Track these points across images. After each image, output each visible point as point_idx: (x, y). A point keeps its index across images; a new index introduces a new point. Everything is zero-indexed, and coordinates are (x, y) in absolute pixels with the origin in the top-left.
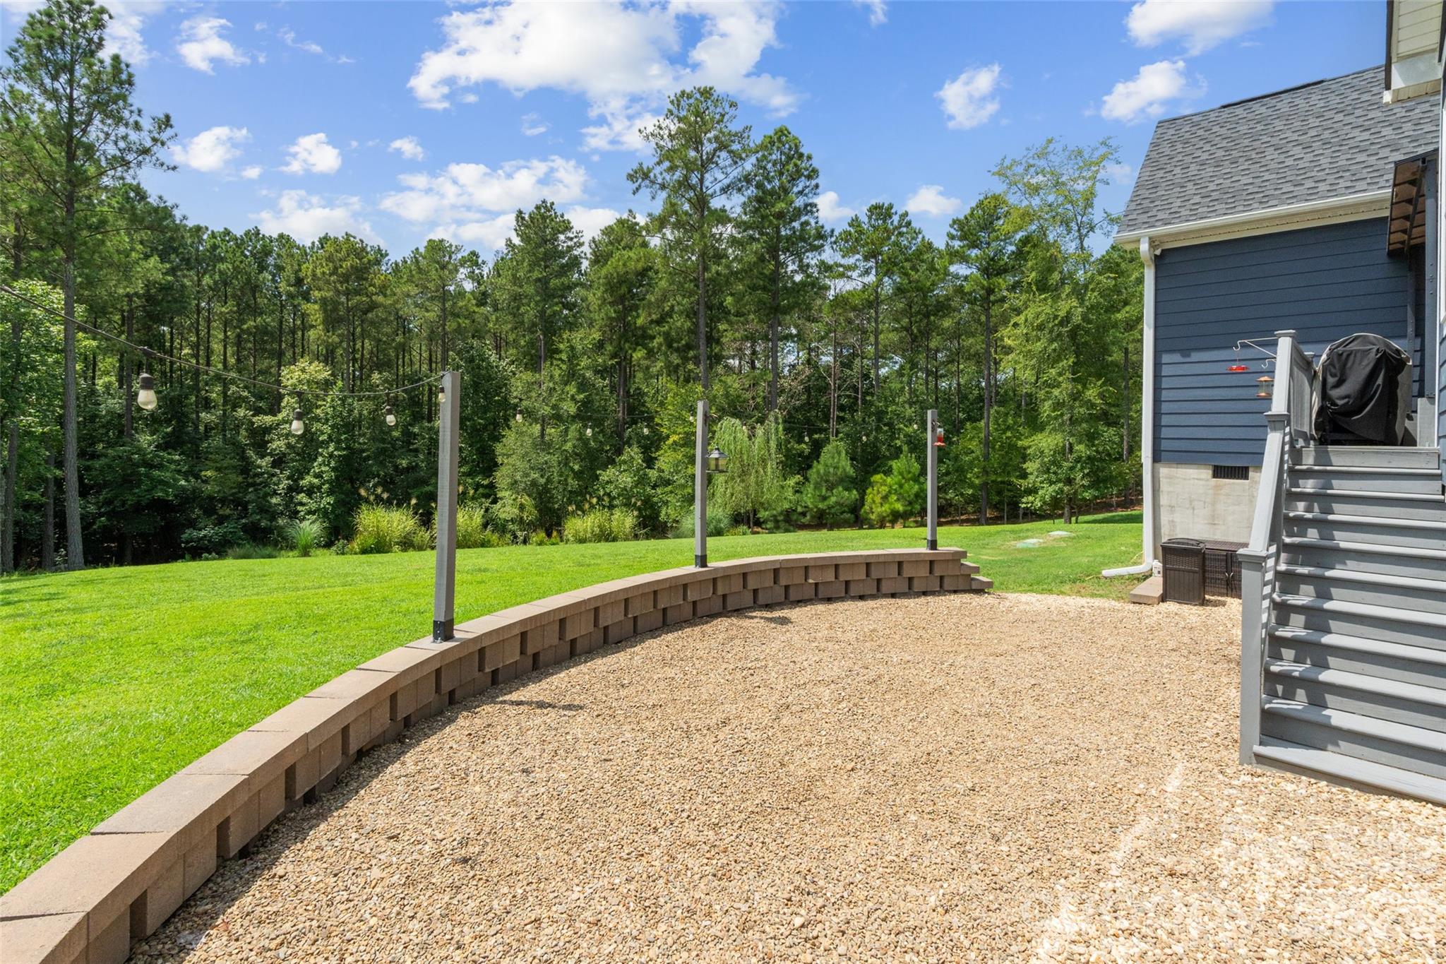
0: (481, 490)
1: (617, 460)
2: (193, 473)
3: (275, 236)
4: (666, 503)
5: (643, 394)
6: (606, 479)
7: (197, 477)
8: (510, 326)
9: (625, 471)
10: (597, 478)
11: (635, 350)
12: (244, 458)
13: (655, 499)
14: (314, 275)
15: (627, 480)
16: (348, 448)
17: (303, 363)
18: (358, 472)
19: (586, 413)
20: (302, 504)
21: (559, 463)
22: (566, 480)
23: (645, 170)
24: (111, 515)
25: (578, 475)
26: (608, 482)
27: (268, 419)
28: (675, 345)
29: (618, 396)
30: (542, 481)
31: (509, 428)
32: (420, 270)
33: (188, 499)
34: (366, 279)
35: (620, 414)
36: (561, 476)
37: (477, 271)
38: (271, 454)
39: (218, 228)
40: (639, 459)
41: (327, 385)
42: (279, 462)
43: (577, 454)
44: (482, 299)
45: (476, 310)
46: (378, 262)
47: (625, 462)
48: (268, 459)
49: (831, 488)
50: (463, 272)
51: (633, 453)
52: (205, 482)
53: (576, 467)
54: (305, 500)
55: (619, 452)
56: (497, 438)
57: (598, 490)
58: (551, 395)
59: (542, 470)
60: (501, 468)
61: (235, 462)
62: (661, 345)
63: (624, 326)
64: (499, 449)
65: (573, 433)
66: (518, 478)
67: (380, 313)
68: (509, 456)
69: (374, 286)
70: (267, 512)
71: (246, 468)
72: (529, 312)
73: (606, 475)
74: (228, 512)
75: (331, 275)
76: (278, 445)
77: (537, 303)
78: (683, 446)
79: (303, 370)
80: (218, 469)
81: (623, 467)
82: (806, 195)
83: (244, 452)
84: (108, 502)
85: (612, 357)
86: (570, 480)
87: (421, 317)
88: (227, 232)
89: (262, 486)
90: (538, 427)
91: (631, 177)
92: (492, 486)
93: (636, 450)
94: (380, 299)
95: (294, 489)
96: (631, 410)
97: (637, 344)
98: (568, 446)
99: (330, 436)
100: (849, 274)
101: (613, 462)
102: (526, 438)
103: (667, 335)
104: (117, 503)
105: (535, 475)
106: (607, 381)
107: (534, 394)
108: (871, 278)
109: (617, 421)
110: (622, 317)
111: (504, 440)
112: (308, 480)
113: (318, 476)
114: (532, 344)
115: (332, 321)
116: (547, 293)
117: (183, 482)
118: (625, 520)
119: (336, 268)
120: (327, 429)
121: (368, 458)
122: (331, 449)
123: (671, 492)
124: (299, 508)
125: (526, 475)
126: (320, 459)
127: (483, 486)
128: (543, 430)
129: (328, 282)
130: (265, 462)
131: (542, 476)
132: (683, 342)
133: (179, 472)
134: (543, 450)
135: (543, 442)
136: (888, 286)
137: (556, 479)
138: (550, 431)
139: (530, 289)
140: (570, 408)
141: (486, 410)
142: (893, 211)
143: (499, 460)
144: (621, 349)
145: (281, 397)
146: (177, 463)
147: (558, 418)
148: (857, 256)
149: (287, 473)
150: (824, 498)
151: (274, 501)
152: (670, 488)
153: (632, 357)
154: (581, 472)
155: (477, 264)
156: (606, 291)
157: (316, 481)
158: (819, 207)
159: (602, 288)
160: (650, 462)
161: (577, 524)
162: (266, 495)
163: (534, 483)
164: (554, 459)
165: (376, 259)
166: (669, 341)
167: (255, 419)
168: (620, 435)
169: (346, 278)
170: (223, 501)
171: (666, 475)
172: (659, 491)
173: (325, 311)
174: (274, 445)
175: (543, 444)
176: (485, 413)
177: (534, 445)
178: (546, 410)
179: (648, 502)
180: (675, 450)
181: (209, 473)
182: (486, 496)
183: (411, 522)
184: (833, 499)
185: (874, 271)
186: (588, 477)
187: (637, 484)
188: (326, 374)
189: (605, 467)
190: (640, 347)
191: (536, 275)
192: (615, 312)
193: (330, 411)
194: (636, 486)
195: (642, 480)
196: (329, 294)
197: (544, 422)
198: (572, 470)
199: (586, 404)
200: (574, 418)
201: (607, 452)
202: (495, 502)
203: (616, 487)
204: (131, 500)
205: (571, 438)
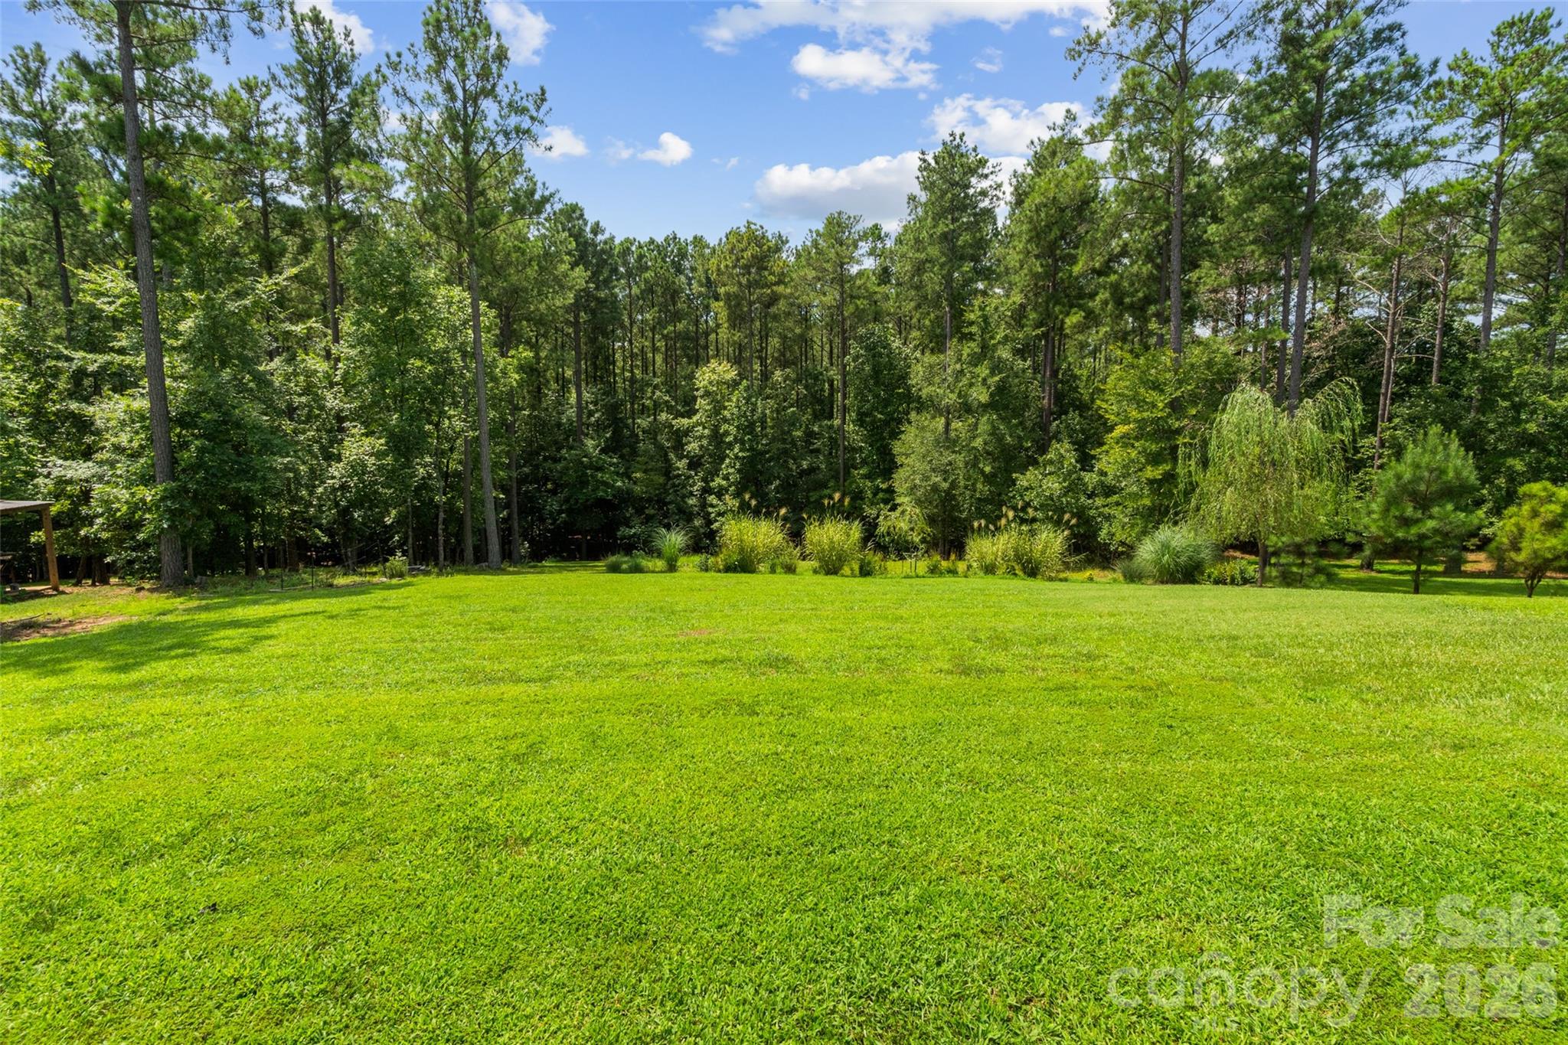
0: (881, 495)
1: (1041, 459)
2: (627, 475)
3: (690, 239)
4: (1108, 518)
5: (1075, 377)
6: (1025, 484)
7: (630, 478)
8: (913, 304)
9: (1050, 474)
10: (1014, 482)
11: (1068, 314)
12: (667, 460)
13: (1092, 512)
14: (719, 270)
15: (1053, 486)
16: (751, 449)
17: (713, 363)
18: (761, 473)
19: (1003, 401)
20: (712, 506)
21: (967, 464)
22: (974, 485)
23: (1094, 36)
24: (569, 511)
25: (989, 479)
26: (1027, 489)
27: (685, 421)
28: (1127, 300)
29: (1044, 376)
30: (945, 485)
31: (910, 423)
32: (820, 252)
33: (625, 498)
34: (766, 269)
35: (1046, 401)
36: (968, 479)
37: (880, 246)
38: (687, 457)
39: (644, 239)
40: (1071, 459)
41: (734, 384)
42: (695, 464)
43: (988, 453)
44: (884, 275)
45: (877, 289)
46: (778, 250)
47: (1051, 462)
48: (685, 461)
49: (1423, 503)
50: (864, 247)
51: (1063, 450)
52: (635, 483)
53: (988, 469)
54: (715, 502)
55: (1043, 449)
56: (895, 435)
57: (1014, 497)
58: (957, 380)
59: (946, 472)
60: (900, 470)
61: (660, 464)
62: (1105, 303)
63: (1054, 286)
64: (897, 448)
65: (984, 426)
66: (917, 482)
67: (782, 305)
68: (907, 456)
69: (772, 274)
70: (684, 513)
71: (668, 471)
72: (933, 281)
73: (1023, 480)
74: (652, 512)
75: (734, 267)
76: (693, 447)
77: (942, 266)
78: (1137, 439)
79: (713, 371)
80: (645, 472)
81: (1049, 469)
82: (1382, 12)
83: (666, 455)
84: (567, 500)
85: (1037, 327)
86: (979, 486)
87: (820, 302)
88: (652, 241)
89: (681, 488)
90: (943, 420)
91: (1073, 54)
92: (890, 491)
93: (1067, 446)
94: (780, 289)
95: (707, 490)
96: (1059, 397)
97: (1072, 306)
98: (978, 443)
99: (735, 438)
100: (1441, 153)
101: (1035, 463)
102: (928, 434)
103: (1115, 288)
104: (572, 501)
105: (937, 479)
106: (1028, 363)
107: (937, 379)
108: (1490, 153)
109: (1041, 410)
110: (1051, 273)
111: (903, 436)
112: (718, 481)
113: (726, 478)
114: (938, 321)
115: (737, 319)
116: (956, 256)
117: (619, 484)
118: (1051, 541)
119: (738, 260)
120: (733, 430)
121: (769, 460)
122: (736, 450)
123: (1118, 504)
124: (710, 510)
125: (926, 478)
126: (727, 461)
127: (882, 490)
128: (948, 425)
129: (731, 276)
130: (682, 464)
131: (945, 480)
132: (1140, 295)
133: (617, 474)
134: (948, 448)
135: (947, 439)
136: (1523, 162)
137: (962, 483)
138: (956, 424)
139: (934, 251)
140: (980, 395)
141: (887, 403)
142: (1552, 21)
143: (899, 460)
144: (1049, 315)
145: (695, 398)
146: (616, 465)
147: (966, 408)
148: (1461, 121)
149: (701, 474)
150: (1406, 522)
151: (690, 502)
152: (1115, 498)
153: (1063, 322)
154: (993, 475)
155: (879, 238)
156: (1029, 241)
157: (724, 482)
158: (1405, 28)
159: (1025, 237)
160: (1086, 461)
161: (983, 547)
162: (684, 497)
163: (935, 488)
164: (960, 459)
165: (776, 245)
166: (1118, 295)
167: (674, 422)
168: (1044, 428)
169: (747, 268)
170: (649, 500)
171: (1109, 480)
172: (1099, 502)
173: (730, 307)
174: (689, 448)
175: (948, 441)
176: (886, 407)
177: (937, 441)
178: (951, 398)
179: (1081, 514)
180: (1125, 446)
181: (638, 475)
182: (886, 502)
183: (779, 537)
184: (1431, 524)
185: (1495, 140)
186: (1002, 481)
187: (1067, 491)
188: (732, 374)
189: (1023, 469)
190: (1075, 310)
191: (941, 228)
192: (1042, 265)
193: (735, 410)
194: (1065, 495)
195: (1074, 487)
196: (734, 289)
197: (947, 412)
198: (982, 472)
199: (1002, 389)
200: (985, 407)
201: (1027, 449)
202: (893, 509)
203: (1038, 495)
204: (582, 498)
205: (980, 432)
